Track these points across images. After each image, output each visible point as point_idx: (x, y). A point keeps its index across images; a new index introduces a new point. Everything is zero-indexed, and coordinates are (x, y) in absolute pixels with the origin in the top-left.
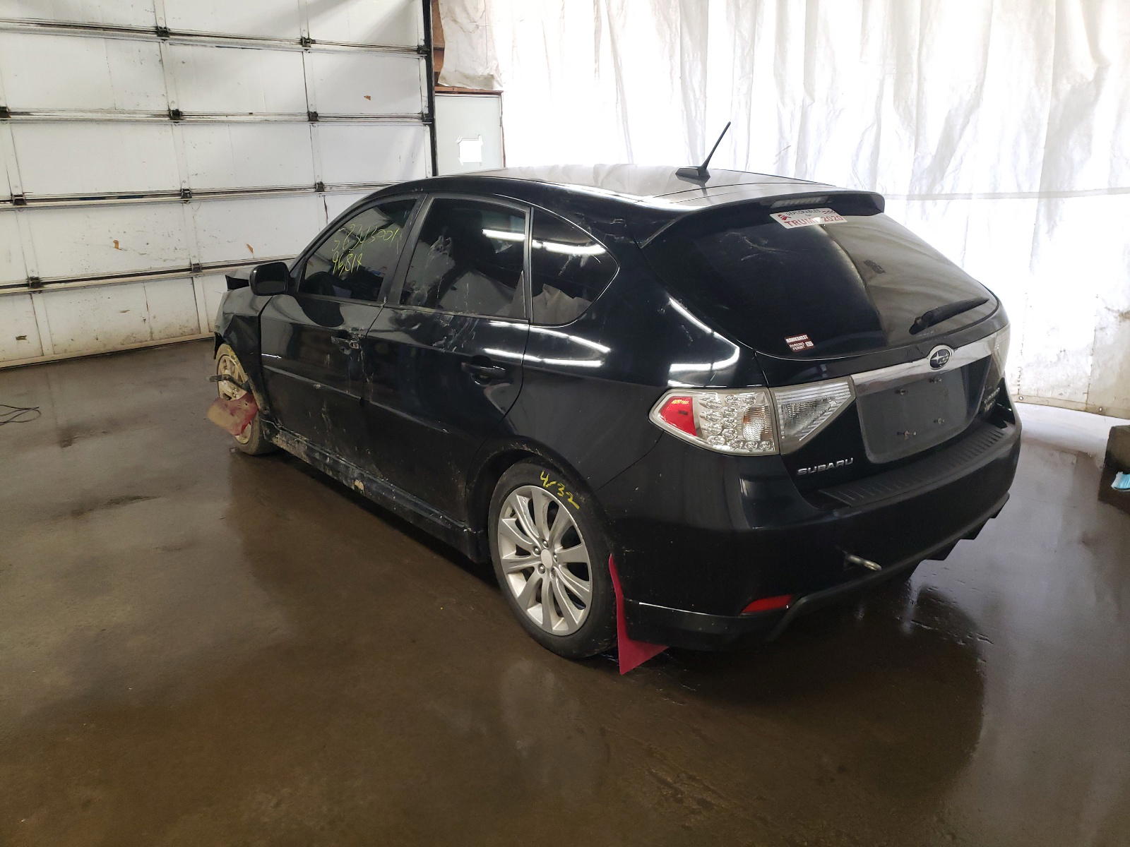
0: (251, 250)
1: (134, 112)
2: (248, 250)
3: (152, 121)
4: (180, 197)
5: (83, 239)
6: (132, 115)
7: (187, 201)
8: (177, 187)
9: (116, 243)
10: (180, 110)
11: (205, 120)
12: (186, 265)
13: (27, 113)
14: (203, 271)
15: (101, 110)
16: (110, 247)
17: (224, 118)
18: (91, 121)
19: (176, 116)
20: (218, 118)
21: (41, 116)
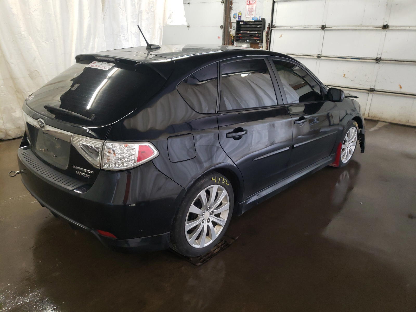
0: (401, 88)
1: (368, 26)
2: (399, 87)
3: (375, 30)
4: (375, 61)
5: (334, 72)
6: (367, 27)
7: (377, 62)
8: (375, 57)
9: (345, 75)
10: (388, 25)
11: (399, 29)
12: (368, 88)
13: (331, 27)
14: (374, 92)
15: (356, 26)
16: (342, 76)
17: (408, 28)
18: (350, 30)
19: (385, 27)
20: (403, 28)
21: (335, 28)
